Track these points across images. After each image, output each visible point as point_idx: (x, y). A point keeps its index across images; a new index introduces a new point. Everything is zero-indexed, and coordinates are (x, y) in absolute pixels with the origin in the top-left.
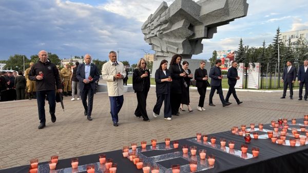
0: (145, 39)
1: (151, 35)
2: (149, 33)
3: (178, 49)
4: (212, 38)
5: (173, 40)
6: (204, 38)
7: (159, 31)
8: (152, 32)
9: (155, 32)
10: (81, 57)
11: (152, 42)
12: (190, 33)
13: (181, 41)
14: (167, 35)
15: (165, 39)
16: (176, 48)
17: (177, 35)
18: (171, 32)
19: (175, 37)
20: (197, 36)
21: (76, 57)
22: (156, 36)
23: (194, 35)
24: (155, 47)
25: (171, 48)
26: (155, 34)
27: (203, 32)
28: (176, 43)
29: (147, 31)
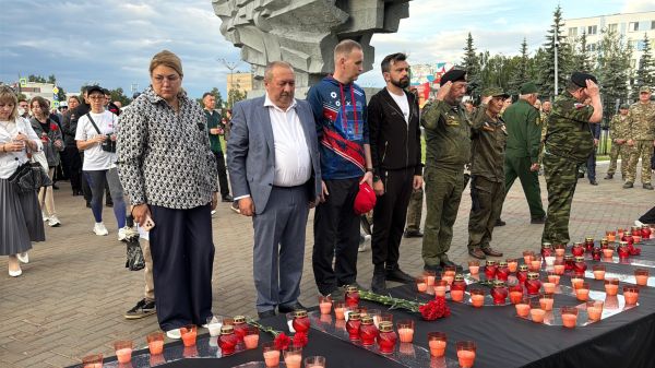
0: (224, 31)
1: (238, 21)
2: (234, 14)
3: (309, 61)
4: (395, 31)
5: (296, 36)
6: (377, 31)
7: (259, 9)
8: (242, 11)
9: (249, 12)
10: (48, 80)
11: (243, 40)
12: (340, 15)
13: (316, 39)
14: (281, 20)
15: (276, 32)
16: (305, 57)
17: (306, 20)
18: (291, 13)
19: (304, 27)
20: (360, 25)
21: (32, 79)
22: (252, 22)
23: (350, 21)
24: (251, 54)
25: (293, 57)
26: (249, 17)
27: (374, 15)
28: (304, 44)
29: (227, 9)
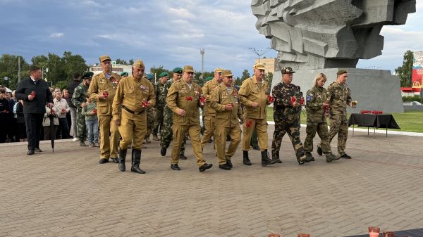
0: (258, 27)
1: (270, 18)
2: (267, 13)
3: (326, 48)
4: (404, 23)
5: (317, 29)
6: (387, 23)
7: (288, 9)
8: (274, 11)
9: (280, 11)
10: (128, 62)
11: (273, 33)
12: (355, 11)
13: (334, 31)
14: (305, 17)
15: (301, 26)
16: (323, 45)
17: (326, 16)
18: (314, 11)
19: (323, 22)
20: (372, 19)
21: (118, 62)
22: (281, 19)
23: (364, 16)
24: (279, 44)
25: (312, 45)
26: (279, 15)
27: (385, 11)
28: (323, 35)
29: (262, 9)
